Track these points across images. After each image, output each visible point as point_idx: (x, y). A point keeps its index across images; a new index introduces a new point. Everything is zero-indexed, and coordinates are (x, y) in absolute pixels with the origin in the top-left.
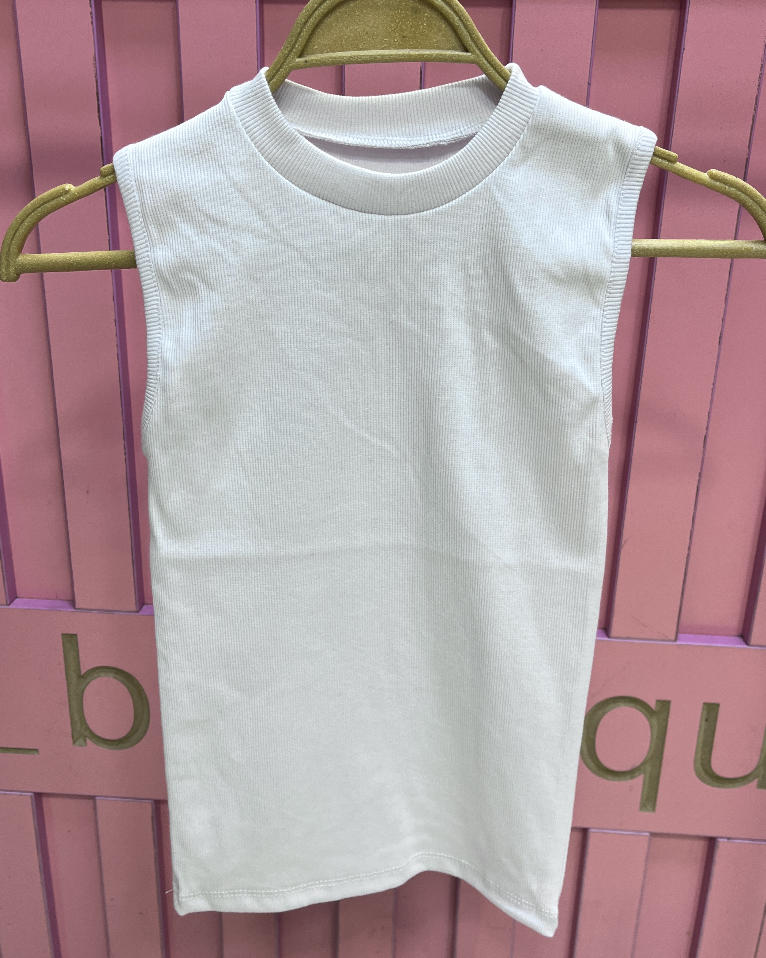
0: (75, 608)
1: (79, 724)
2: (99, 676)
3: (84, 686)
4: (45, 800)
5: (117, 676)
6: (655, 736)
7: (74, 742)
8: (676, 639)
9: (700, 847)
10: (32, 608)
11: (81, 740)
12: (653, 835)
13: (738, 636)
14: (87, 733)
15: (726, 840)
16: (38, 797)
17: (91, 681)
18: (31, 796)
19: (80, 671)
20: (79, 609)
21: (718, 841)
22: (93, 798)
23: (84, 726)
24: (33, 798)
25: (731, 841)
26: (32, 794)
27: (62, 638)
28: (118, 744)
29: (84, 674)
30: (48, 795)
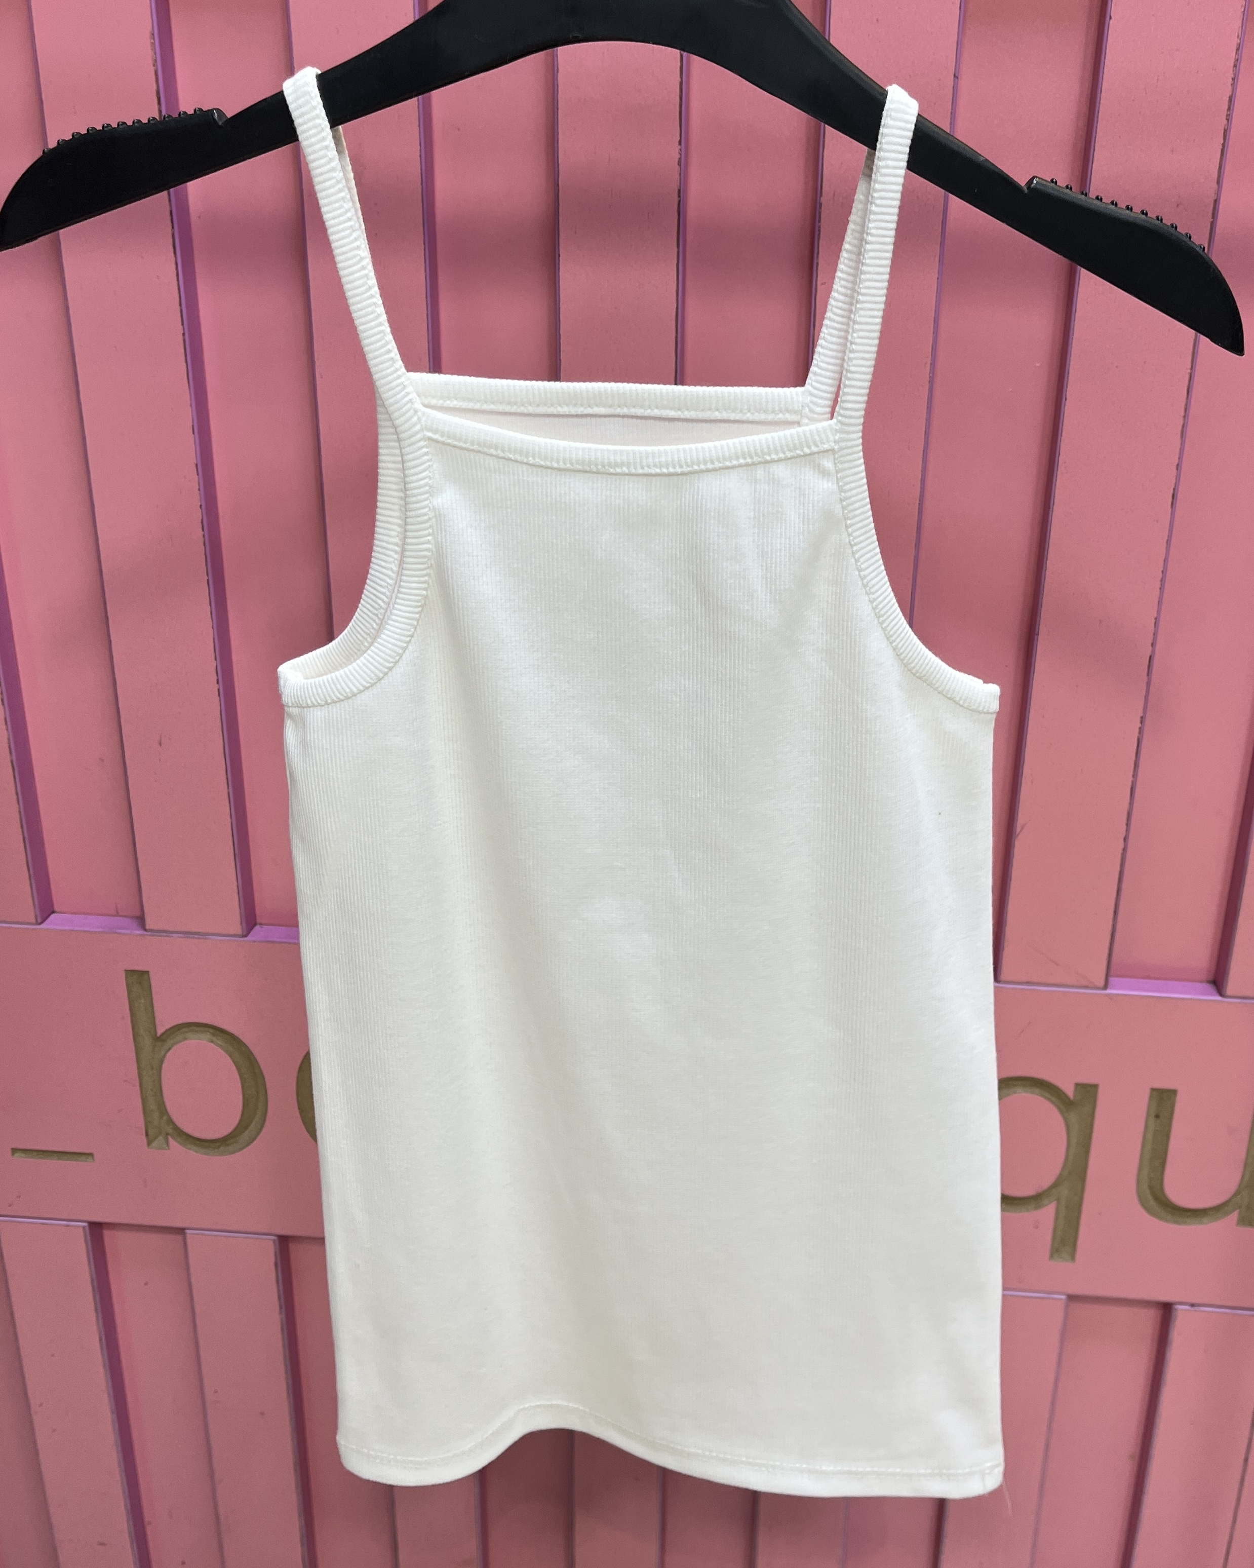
0: (145, 930)
1: (156, 1115)
2: (185, 1039)
3: (163, 1053)
4: (107, 1234)
5: (214, 1039)
6: (1073, 1140)
7: (149, 1143)
8: (1106, 987)
9: (1148, 1320)
10: (76, 928)
11: (161, 1138)
12: (1072, 1298)
13: (1209, 982)
14: (169, 1129)
15: (1188, 1308)
16: (96, 1229)
17: (173, 1045)
18: (84, 1227)
19: (156, 1031)
20: (151, 930)
21: (1176, 1309)
22: (181, 1231)
23: (165, 1118)
24: (87, 1228)
25: (1196, 1308)
26: (85, 1224)
27: (126, 977)
28: (219, 1147)
29: (162, 1035)
30: (111, 1226)
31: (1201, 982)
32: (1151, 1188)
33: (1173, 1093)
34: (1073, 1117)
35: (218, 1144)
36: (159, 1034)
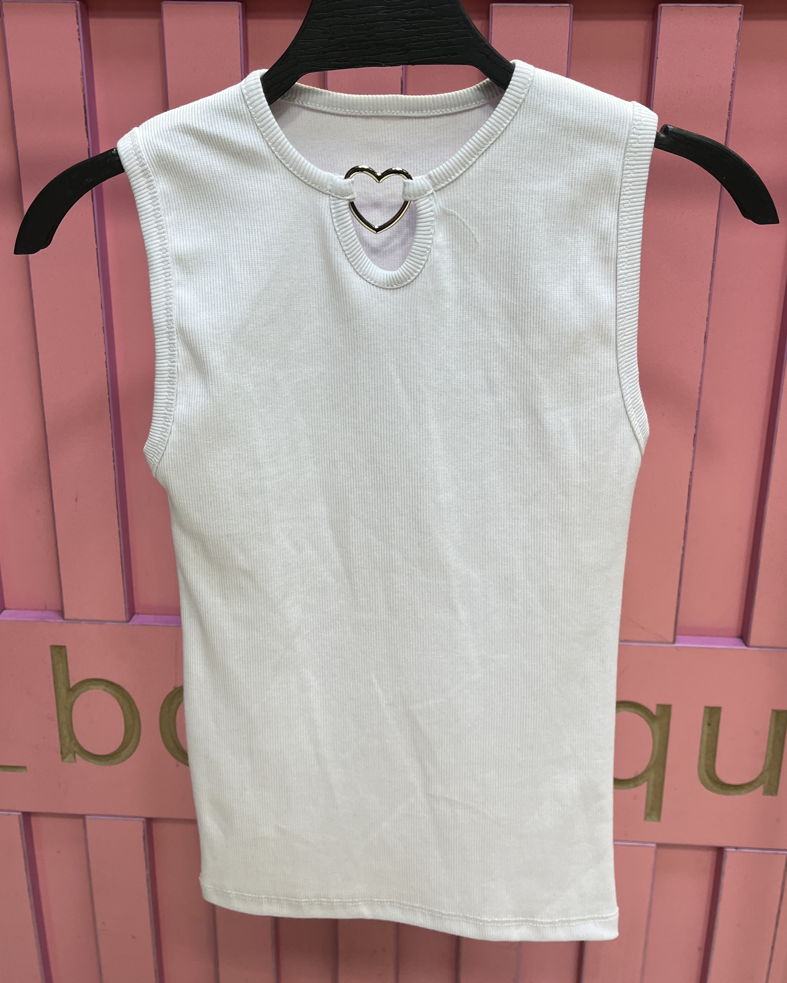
0: (64, 619)
1: (68, 739)
2: (88, 689)
3: (74, 699)
4: (33, 820)
5: (107, 688)
6: (657, 741)
7: (63, 759)
8: (674, 642)
9: (708, 858)
10: (20, 620)
11: (71, 755)
12: (659, 845)
13: (738, 637)
14: (76, 749)
15: (734, 850)
16: (27, 816)
17: (80, 694)
18: (19, 816)
19: (69, 685)
20: (67, 620)
21: (727, 851)
22: (83, 817)
23: (74, 741)
24: (21, 817)
25: (738, 850)
26: (20, 814)
27: (51, 650)
28: (108, 760)
29: (74, 687)
30: (37, 814)
31: (733, 637)
32: (707, 771)
33: (719, 709)
34: (656, 726)
35: (108, 758)
36: (71, 686)
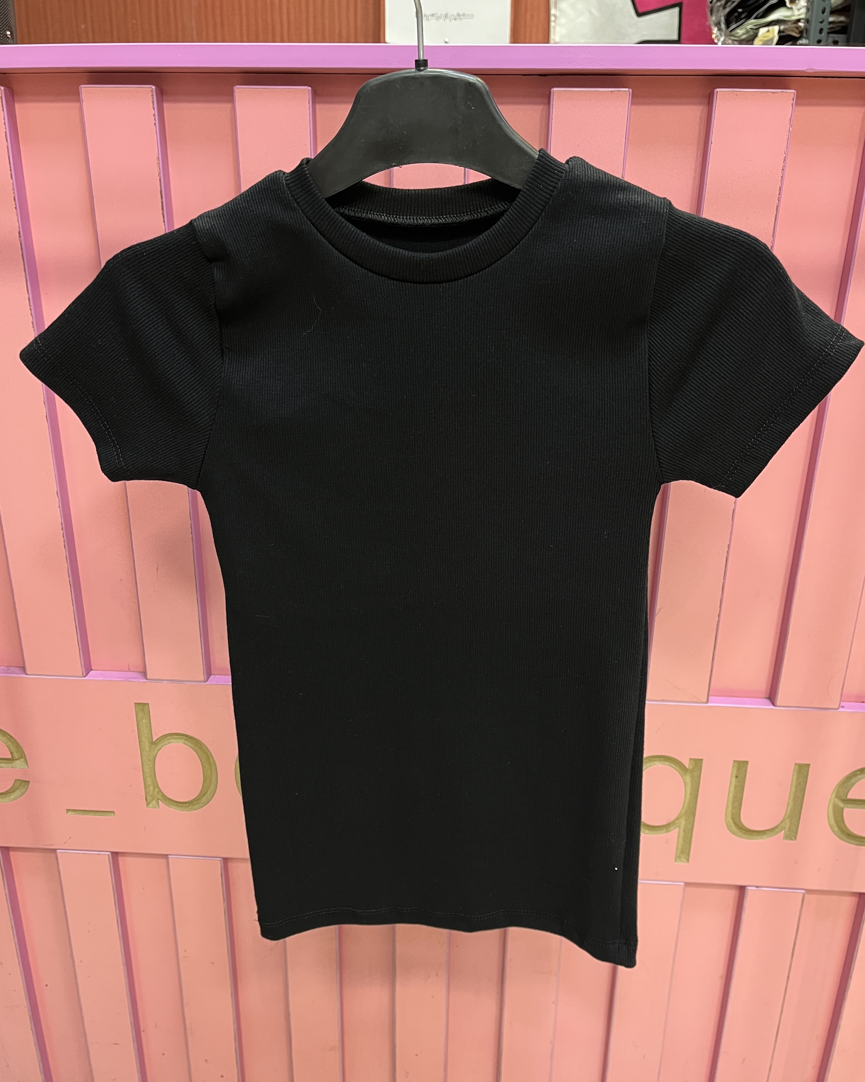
0: (147, 679)
1: (151, 788)
2: (170, 743)
3: (156, 752)
4: (120, 859)
5: (187, 742)
6: (689, 792)
7: (148, 805)
8: (707, 702)
9: (732, 895)
10: (106, 679)
11: (154, 802)
12: (687, 884)
13: (766, 698)
14: (159, 797)
15: (755, 888)
16: (115, 855)
17: (162, 747)
18: (108, 855)
19: (152, 738)
20: (150, 679)
21: (748, 890)
22: (166, 856)
23: (156, 790)
24: (110, 856)
25: (758, 889)
26: (109, 853)
27: (135, 707)
29: (156, 741)
30: (123, 854)
31: (762, 698)
32: (733, 819)
33: (746, 763)
34: (688, 778)
35: (188, 805)
36: (154, 741)
